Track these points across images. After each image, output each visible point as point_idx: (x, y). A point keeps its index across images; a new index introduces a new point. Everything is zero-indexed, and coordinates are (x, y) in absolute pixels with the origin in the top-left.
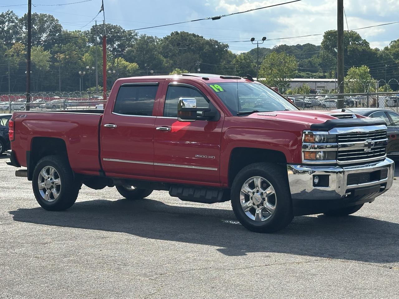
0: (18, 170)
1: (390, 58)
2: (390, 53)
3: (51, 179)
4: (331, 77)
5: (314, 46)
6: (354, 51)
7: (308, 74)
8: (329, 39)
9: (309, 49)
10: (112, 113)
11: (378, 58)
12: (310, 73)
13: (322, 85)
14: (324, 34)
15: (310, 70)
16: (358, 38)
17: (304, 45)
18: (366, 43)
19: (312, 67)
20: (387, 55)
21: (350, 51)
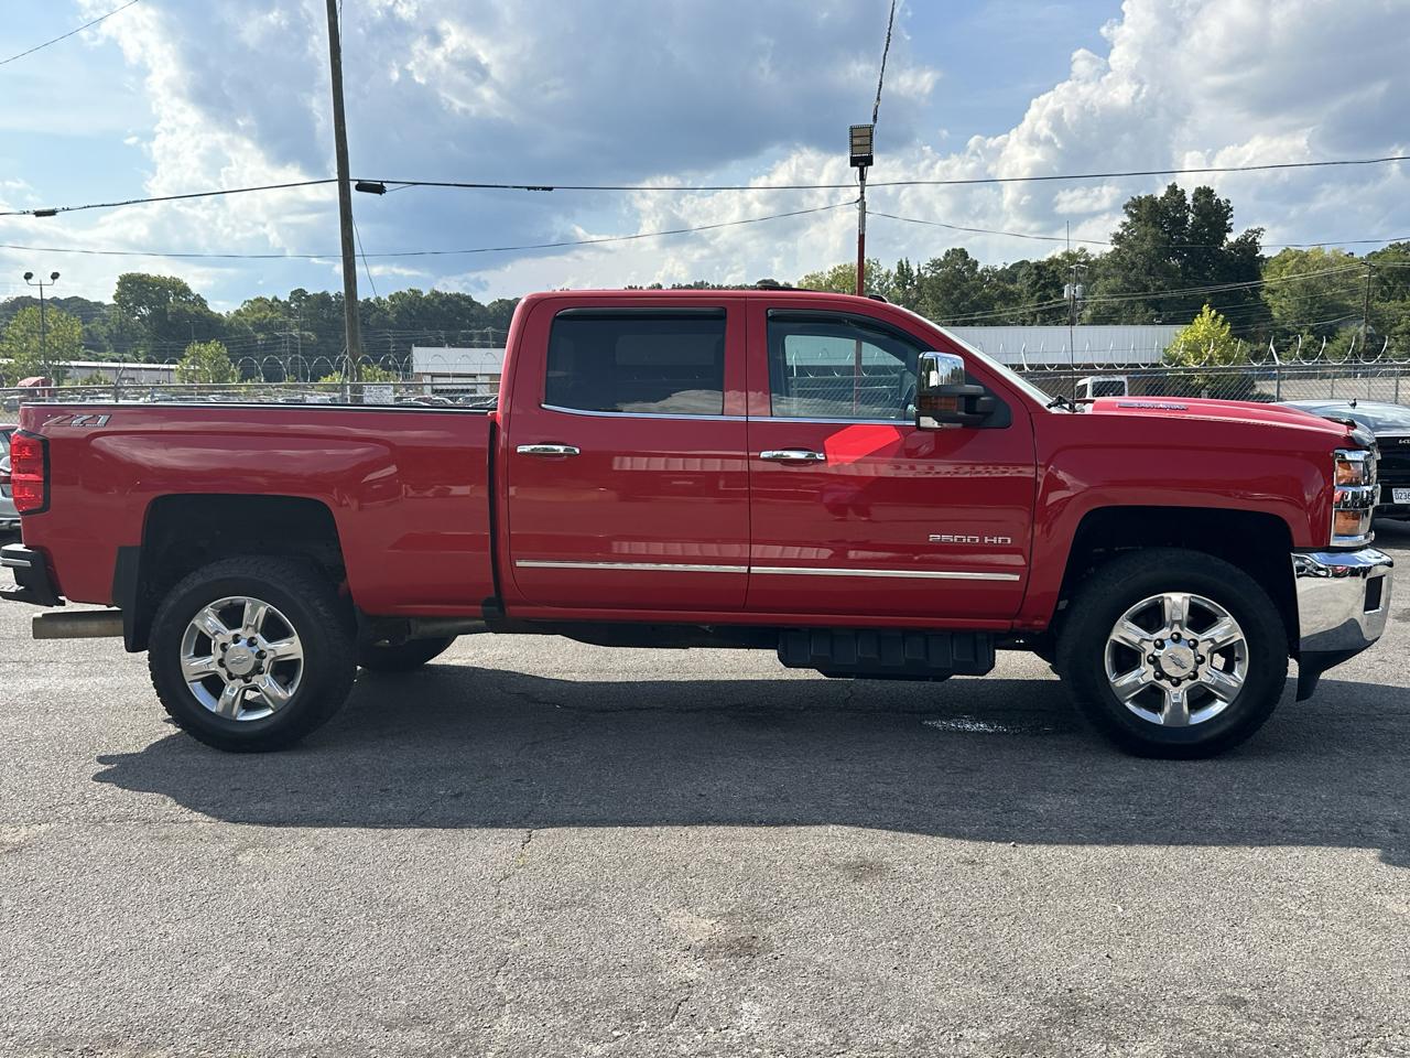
0: (40, 615)
1: (247, 330)
2: (246, 320)
3: (251, 642)
4: (138, 361)
5: (87, 302)
6: (180, 313)
7: (90, 354)
8: (128, 289)
9: (80, 308)
10: (543, 405)
11: (225, 329)
12: (92, 352)
13: (131, 374)
14: (118, 280)
15: (93, 346)
16: (185, 290)
17: (68, 300)
18: (200, 301)
19: (94, 340)
20: (242, 324)
21: (172, 313)
